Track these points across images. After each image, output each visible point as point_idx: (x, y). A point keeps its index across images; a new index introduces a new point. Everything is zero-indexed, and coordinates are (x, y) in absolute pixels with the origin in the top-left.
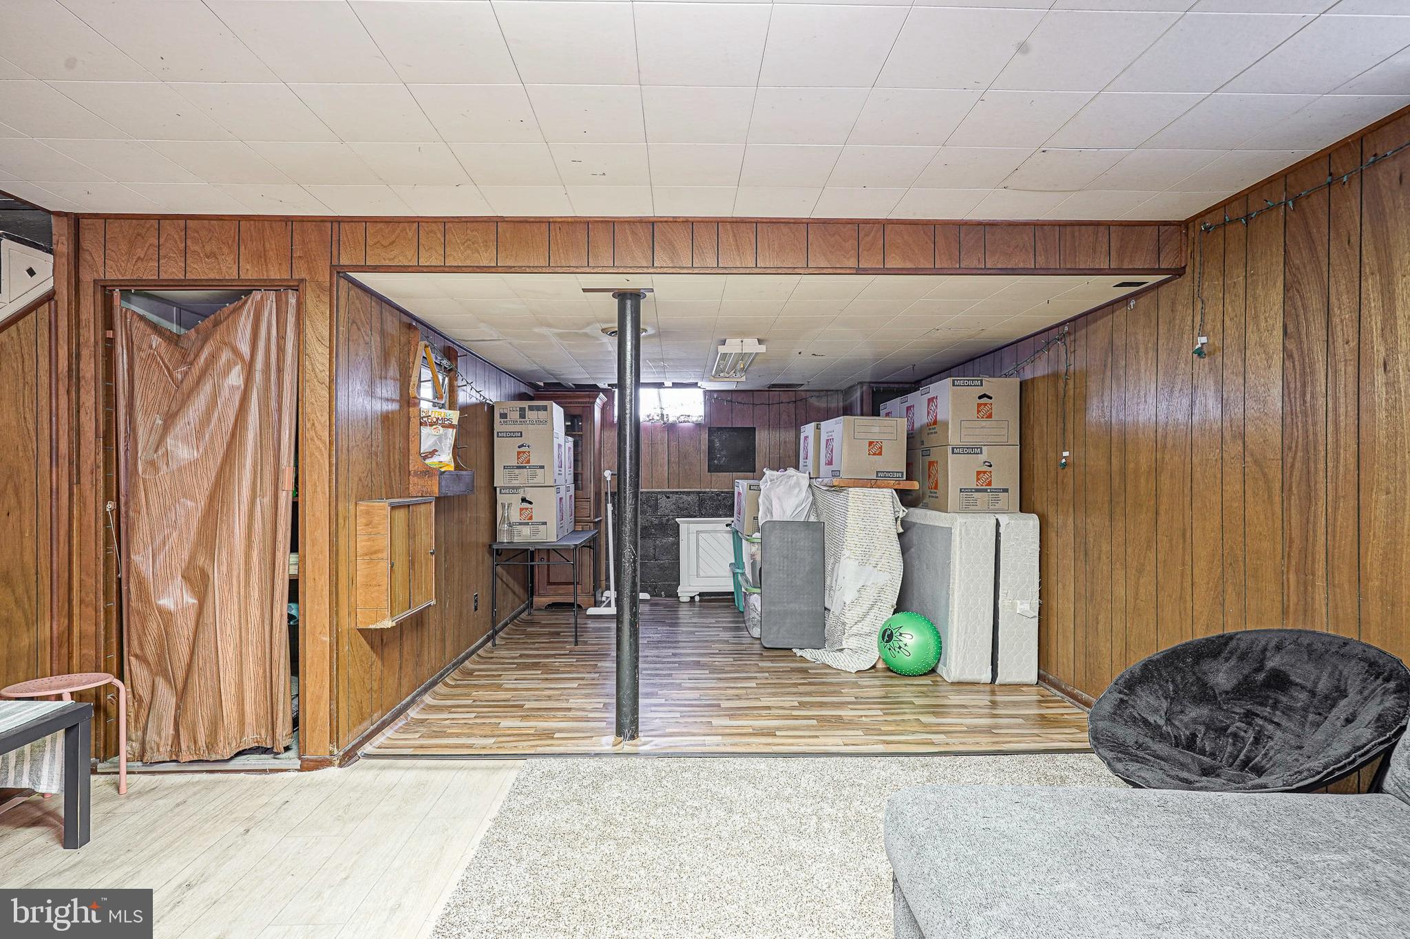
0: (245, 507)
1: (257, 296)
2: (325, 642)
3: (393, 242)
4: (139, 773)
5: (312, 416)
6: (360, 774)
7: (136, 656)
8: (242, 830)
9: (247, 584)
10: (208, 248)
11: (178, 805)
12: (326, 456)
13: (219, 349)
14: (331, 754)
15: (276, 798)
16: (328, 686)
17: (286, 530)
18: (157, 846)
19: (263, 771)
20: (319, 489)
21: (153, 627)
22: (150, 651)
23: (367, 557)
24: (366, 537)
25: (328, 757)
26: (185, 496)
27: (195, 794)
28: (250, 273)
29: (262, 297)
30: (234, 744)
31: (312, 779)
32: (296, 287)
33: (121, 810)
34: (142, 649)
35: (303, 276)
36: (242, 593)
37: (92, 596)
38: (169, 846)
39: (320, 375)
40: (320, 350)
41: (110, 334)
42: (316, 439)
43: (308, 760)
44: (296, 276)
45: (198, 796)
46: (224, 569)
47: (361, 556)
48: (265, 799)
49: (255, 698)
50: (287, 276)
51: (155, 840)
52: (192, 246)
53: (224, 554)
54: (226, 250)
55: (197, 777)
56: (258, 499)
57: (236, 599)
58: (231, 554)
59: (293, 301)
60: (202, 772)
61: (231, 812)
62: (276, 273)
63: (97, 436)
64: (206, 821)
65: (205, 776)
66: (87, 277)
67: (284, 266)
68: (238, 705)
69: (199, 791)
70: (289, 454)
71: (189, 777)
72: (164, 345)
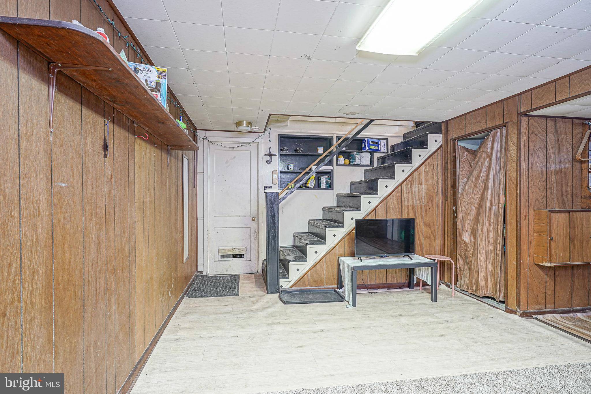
0: (488, 210)
1: (493, 132)
2: (515, 264)
3: (543, 95)
4: (460, 292)
5: (511, 175)
6: (526, 322)
7: (460, 255)
8: (472, 317)
9: (489, 237)
10: (478, 120)
11: (462, 304)
12: (515, 190)
13: (482, 154)
14: (516, 309)
15: (490, 315)
16: (516, 282)
17: (502, 219)
18: (449, 310)
19: (493, 306)
20: (513, 203)
21: (463, 246)
22: (463, 254)
23: (538, 234)
24: (538, 225)
25: (515, 310)
26: (471, 205)
27: (469, 303)
28: (490, 125)
29: (495, 132)
30: (483, 293)
31: (507, 316)
32: (505, 125)
33: (448, 299)
34: (461, 253)
35: (508, 120)
36: (487, 239)
37: (450, 234)
38: (451, 311)
39: (513, 158)
40: (513, 149)
41: (455, 154)
42: (512, 184)
43: (508, 308)
44: (505, 122)
45: (469, 304)
46: (480, 230)
47: (536, 232)
48: (486, 314)
49: (492, 279)
50: (502, 122)
51: (450, 308)
52: (474, 121)
53: (481, 225)
54: (483, 119)
55: (474, 300)
56: (493, 207)
57: (484, 242)
58: (483, 225)
59: (504, 131)
60: (475, 299)
61: (474, 312)
62: (498, 123)
63: (451, 186)
64: (465, 311)
65: (475, 300)
66: (449, 138)
67: (501, 119)
68: (485, 279)
69: (471, 303)
70: (503, 191)
71: (471, 299)
72: (469, 155)
